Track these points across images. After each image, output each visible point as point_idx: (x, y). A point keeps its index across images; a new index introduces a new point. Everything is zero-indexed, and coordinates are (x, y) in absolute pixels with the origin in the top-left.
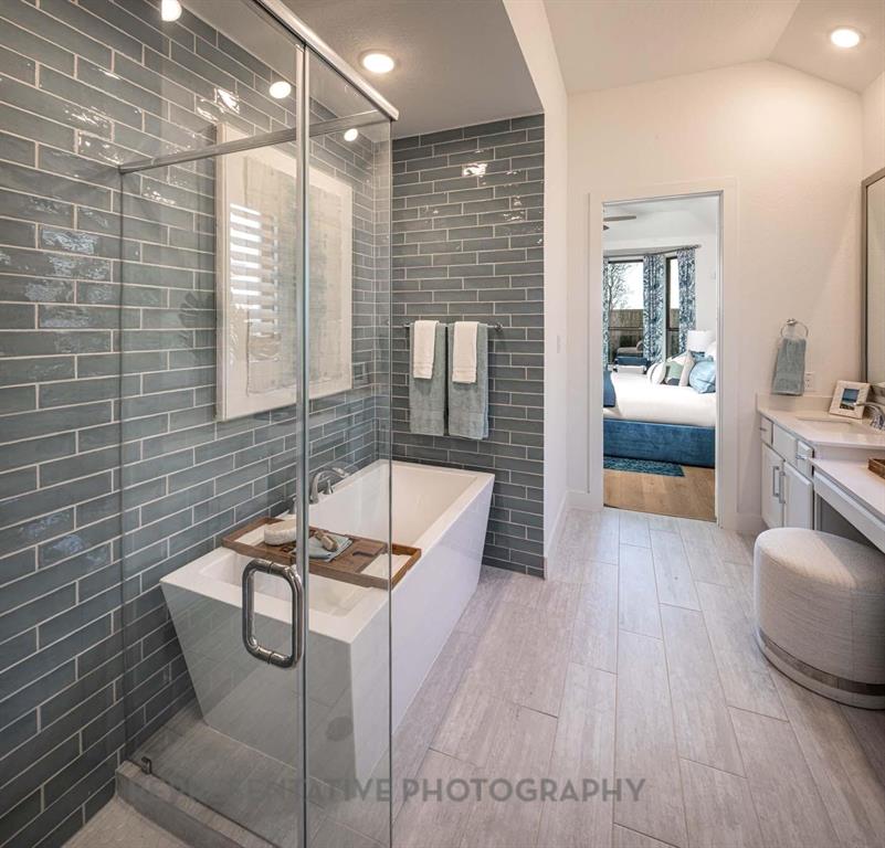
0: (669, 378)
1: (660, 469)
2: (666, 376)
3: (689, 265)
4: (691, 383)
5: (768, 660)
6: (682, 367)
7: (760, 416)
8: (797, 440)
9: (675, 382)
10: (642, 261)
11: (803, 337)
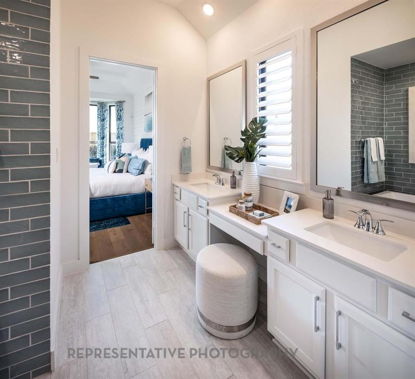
0: (118, 169)
1: (117, 223)
2: (116, 168)
3: (121, 110)
4: (129, 170)
5: (208, 332)
6: (124, 163)
7: (173, 186)
8: (198, 198)
9: (121, 171)
10: (96, 105)
11: (189, 145)
